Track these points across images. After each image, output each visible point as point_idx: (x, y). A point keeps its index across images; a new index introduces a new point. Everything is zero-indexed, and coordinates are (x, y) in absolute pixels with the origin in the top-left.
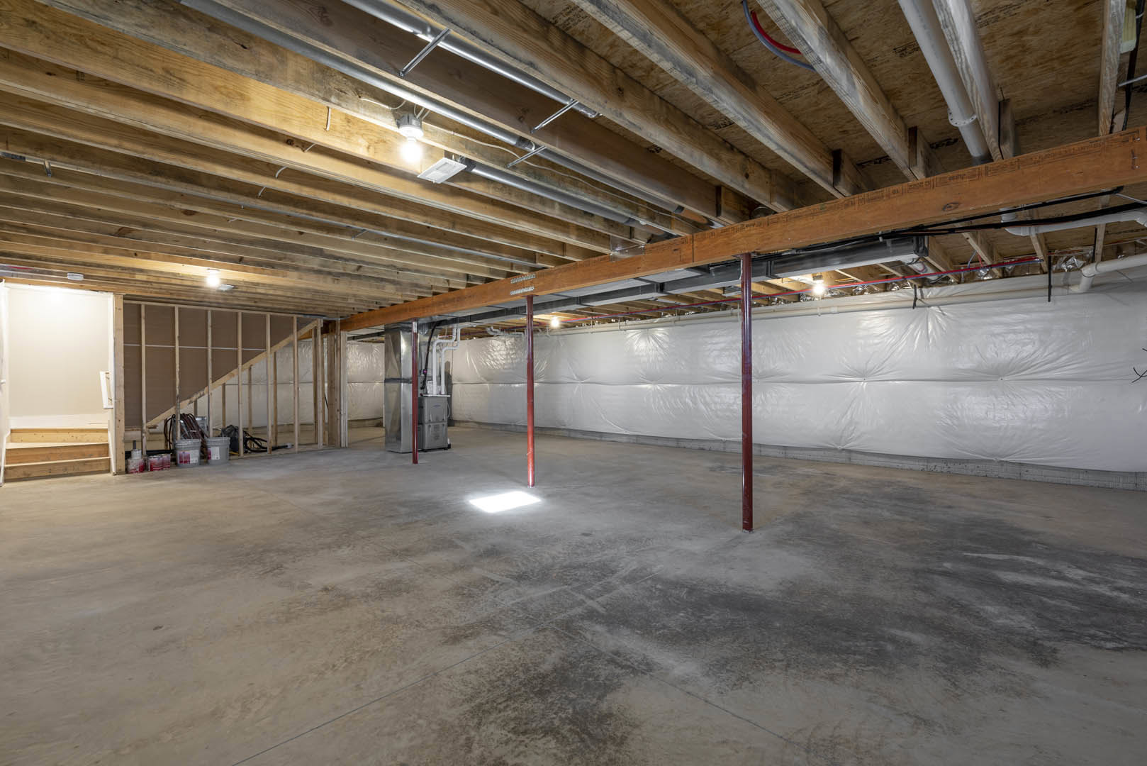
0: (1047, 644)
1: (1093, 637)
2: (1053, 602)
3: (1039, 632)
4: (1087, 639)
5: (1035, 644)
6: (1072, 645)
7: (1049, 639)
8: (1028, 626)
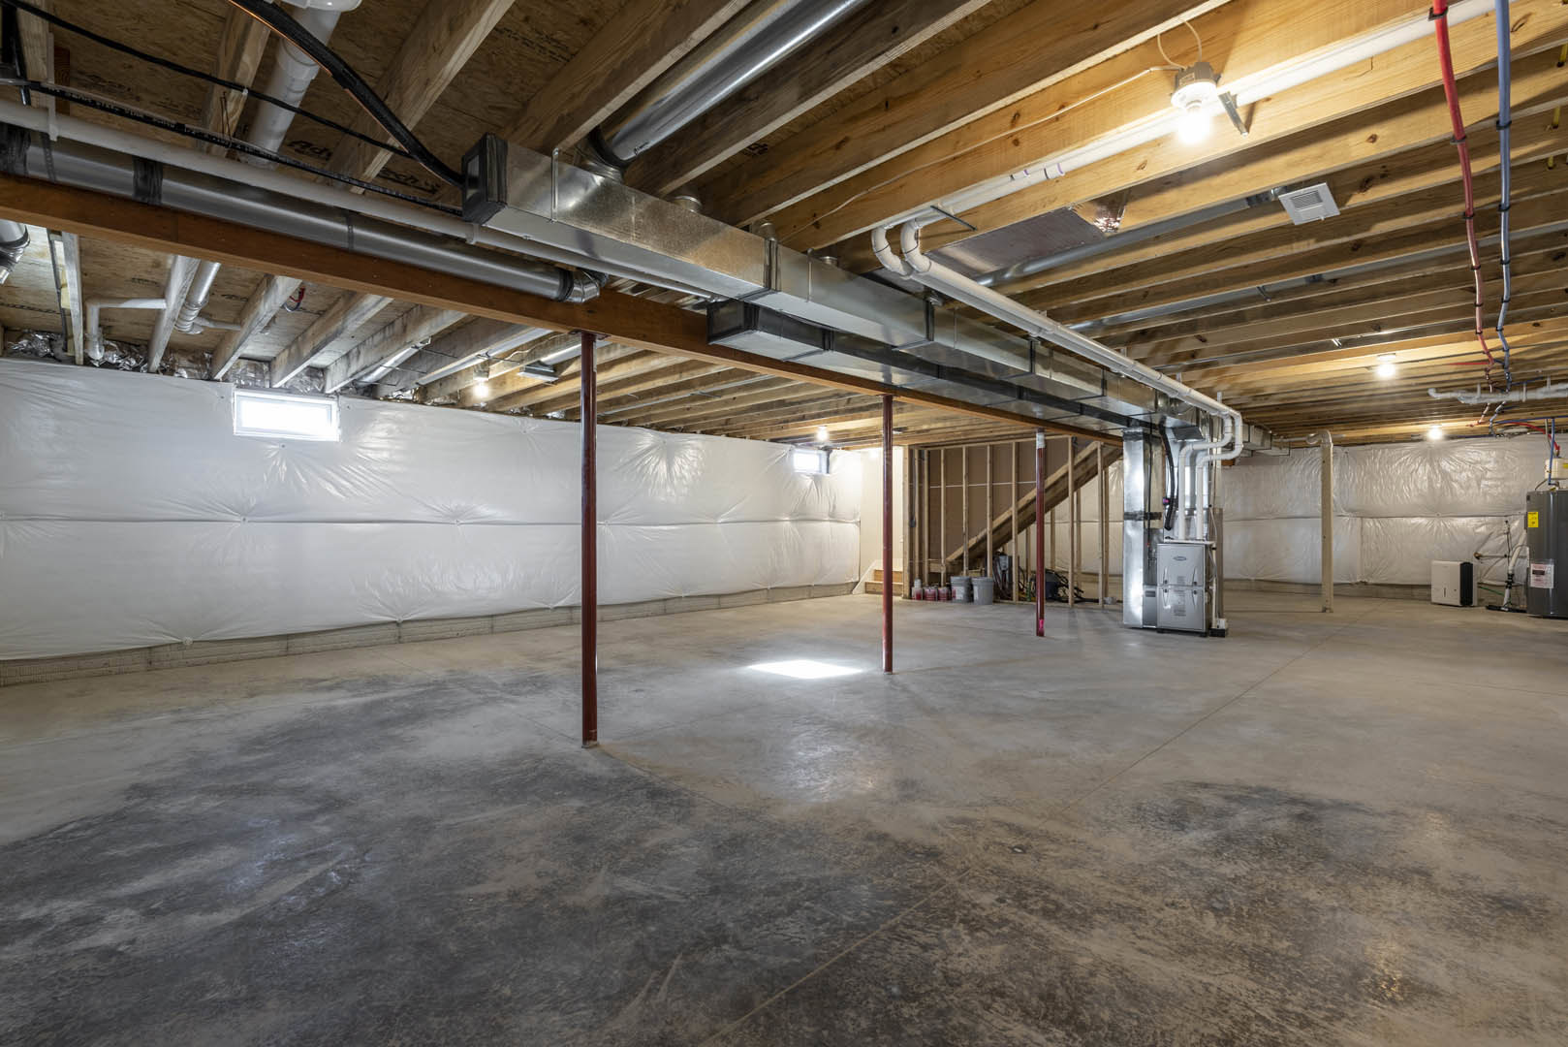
0: (137, 801)
1: (90, 826)
2: (144, 845)
3: (150, 806)
4: (94, 822)
5: (149, 796)
6: (112, 810)
7: (137, 805)
8: (162, 806)
